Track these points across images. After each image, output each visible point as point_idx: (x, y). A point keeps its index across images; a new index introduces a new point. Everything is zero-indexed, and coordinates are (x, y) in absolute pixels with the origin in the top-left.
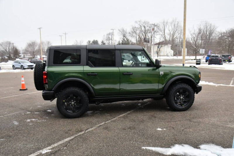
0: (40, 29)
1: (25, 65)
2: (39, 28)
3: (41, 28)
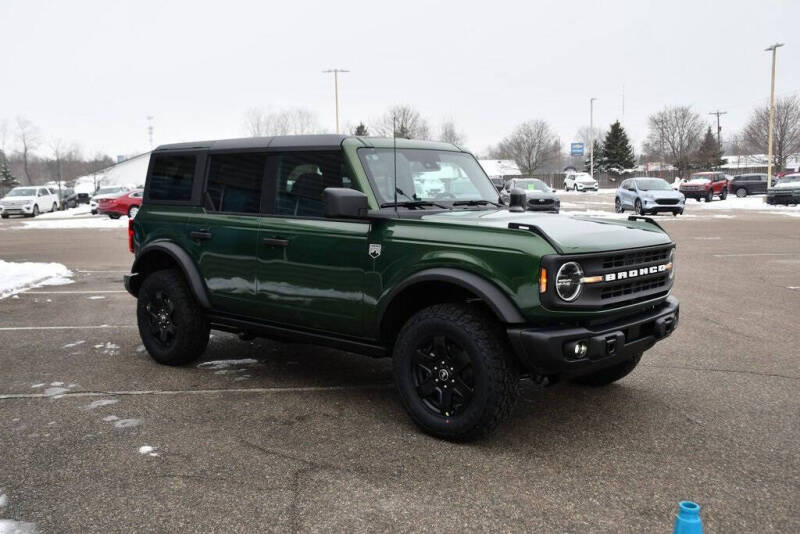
0: (773, 49)
1: (646, 199)
2: (770, 49)
3: (778, 46)
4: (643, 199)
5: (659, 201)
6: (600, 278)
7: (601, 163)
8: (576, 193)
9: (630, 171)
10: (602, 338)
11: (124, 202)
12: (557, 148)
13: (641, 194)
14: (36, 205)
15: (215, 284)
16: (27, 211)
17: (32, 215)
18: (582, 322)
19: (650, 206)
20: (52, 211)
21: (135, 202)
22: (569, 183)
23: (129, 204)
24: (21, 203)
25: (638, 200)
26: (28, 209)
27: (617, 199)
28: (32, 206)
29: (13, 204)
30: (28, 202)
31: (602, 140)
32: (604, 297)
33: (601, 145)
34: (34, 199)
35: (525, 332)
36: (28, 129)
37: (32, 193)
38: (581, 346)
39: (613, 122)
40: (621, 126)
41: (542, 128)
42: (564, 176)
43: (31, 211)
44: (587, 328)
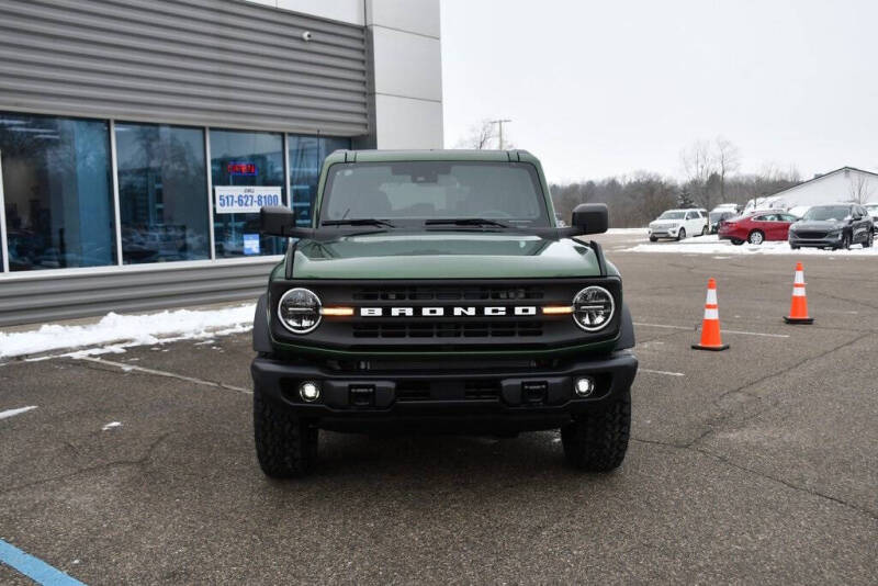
11: (742, 227)
14: (683, 229)
16: (672, 235)
17: (678, 239)
20: (702, 234)
21: (757, 227)
23: (750, 228)
24: (667, 227)
26: (674, 232)
28: (678, 229)
29: (660, 227)
30: (674, 225)
34: (682, 223)
37: (681, 216)
43: (677, 235)
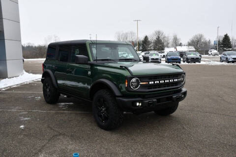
4: (229, 58)
5: (234, 59)
6: (147, 83)
7: (220, 47)
8: (212, 56)
9: (230, 49)
10: (147, 101)
12: (209, 42)
13: (228, 56)
15: (60, 82)
18: (139, 96)
19: (230, 60)
22: (210, 53)
25: (227, 58)
27: (221, 58)
31: (221, 39)
32: (149, 89)
33: (221, 41)
35: (121, 99)
36: (57, 38)
38: (139, 103)
39: (225, 34)
40: (228, 35)
41: (201, 36)
42: (208, 51)
44: (141, 98)
